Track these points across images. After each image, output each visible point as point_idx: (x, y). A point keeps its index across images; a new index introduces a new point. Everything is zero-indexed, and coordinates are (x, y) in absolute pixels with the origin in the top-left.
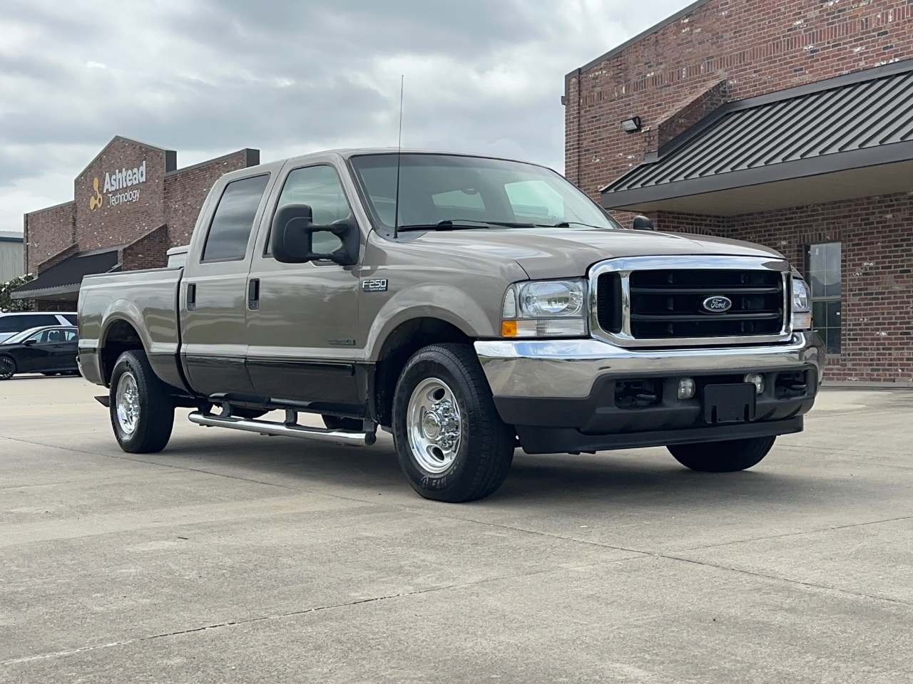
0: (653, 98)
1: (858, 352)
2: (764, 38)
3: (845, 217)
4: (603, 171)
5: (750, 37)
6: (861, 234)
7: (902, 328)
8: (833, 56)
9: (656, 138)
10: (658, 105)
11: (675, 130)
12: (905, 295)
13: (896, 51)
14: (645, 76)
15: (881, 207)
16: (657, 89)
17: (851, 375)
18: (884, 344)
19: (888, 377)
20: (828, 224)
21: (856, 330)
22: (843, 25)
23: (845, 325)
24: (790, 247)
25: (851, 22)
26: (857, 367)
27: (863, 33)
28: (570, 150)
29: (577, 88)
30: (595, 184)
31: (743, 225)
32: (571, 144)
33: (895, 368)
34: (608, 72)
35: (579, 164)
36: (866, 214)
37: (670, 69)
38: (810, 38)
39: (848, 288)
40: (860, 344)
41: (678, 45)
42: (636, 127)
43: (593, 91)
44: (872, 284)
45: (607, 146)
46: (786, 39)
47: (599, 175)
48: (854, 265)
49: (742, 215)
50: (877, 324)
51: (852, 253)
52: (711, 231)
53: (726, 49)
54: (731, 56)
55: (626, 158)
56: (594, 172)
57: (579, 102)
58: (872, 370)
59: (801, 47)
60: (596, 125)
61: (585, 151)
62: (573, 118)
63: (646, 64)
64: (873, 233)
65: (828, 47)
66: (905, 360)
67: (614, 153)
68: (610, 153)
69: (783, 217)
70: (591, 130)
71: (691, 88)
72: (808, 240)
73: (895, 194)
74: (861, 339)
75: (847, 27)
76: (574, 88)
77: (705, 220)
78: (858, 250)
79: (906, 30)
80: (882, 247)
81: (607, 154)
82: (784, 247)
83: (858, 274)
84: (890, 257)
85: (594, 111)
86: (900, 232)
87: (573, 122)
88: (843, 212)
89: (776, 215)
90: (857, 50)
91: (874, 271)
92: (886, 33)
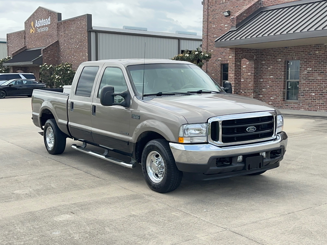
0: (235, 4)
1: (304, 100)
3: (301, 52)
4: (216, 30)
6: (307, 58)
7: (320, 93)
9: (235, 21)
10: (237, 7)
11: (242, 18)
12: (322, 81)
15: (315, 49)
16: (236, 1)
17: (301, 108)
18: (313, 98)
19: (314, 109)
20: (295, 54)
21: (304, 92)
23: (300, 90)
24: (282, 61)
26: (304, 106)
28: (204, 22)
30: (213, 35)
31: (266, 52)
32: (205, 19)
33: (317, 106)
35: (207, 27)
36: (309, 51)
39: (302, 77)
40: (305, 97)
42: (228, 15)
43: (213, 0)
44: (310, 76)
45: (218, 21)
47: (215, 32)
48: (304, 69)
49: (265, 49)
50: (311, 91)
51: (304, 65)
55: (224, 26)
56: (213, 30)
57: (208, 4)
58: (309, 107)
60: (214, 13)
61: (210, 22)
62: (206, 10)
64: (311, 58)
66: (320, 104)
67: (220, 24)
68: (219, 24)
69: (280, 51)
70: (212, 15)
72: (288, 59)
73: (320, 44)
74: (306, 96)
77: (252, 51)
78: (306, 64)
80: (314, 63)
81: (218, 24)
82: (280, 61)
83: (305, 72)
84: (317, 67)
85: (213, 8)
86: (321, 58)
87: (206, 11)
88: (301, 50)
89: (277, 50)
91: (311, 72)
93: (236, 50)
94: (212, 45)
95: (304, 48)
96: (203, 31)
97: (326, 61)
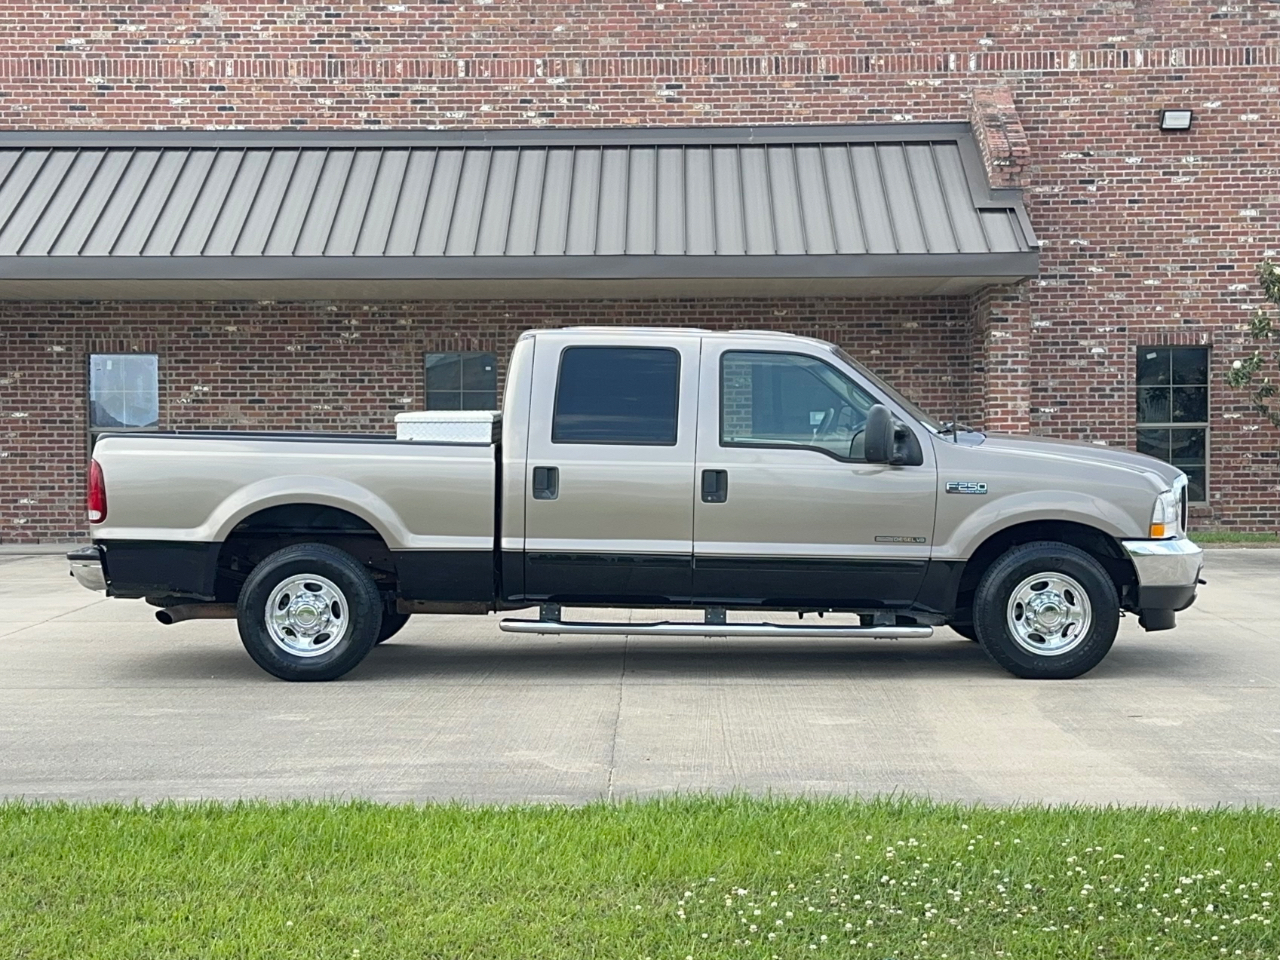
2: (14, 48)
3: (160, 322)
6: (189, 348)
8: (138, 102)
13: (238, 115)
15: (219, 315)
20: (133, 329)
22: (153, 63)
24: (71, 355)
25: (166, 62)
27: (187, 81)
36: (197, 322)
38: (97, 67)
39: (169, 418)
44: (208, 415)
46: (54, 59)
48: (177, 388)
51: (174, 372)
59: (82, 77)
64: (208, 349)
65: (129, 88)
69: (56, 313)
72: (101, 348)
73: (240, 302)
75: (160, 67)
78: (185, 368)
79: (253, 91)
80: (222, 368)
82: (59, 354)
83: (184, 400)
84: (234, 382)
86: (248, 351)
88: (160, 315)
89: (42, 308)
90: (176, 101)
91: (210, 398)
92: (223, 88)
97: (269, 361)
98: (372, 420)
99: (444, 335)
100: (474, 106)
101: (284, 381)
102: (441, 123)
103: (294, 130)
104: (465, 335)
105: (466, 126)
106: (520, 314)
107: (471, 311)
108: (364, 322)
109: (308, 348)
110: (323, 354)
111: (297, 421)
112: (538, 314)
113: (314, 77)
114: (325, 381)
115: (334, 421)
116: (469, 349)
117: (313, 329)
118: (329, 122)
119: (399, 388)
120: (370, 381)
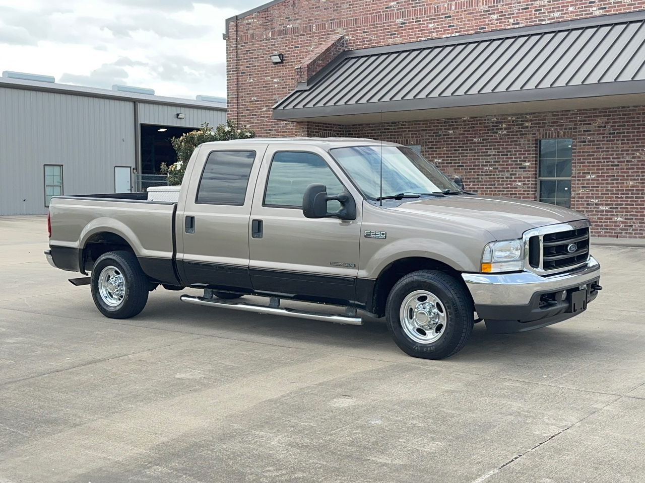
0: (292, 42)
2: (370, 11)
3: (423, 130)
4: (256, 88)
5: (360, 9)
6: (433, 142)
8: (416, 28)
9: (306, 73)
10: (296, 47)
13: (456, 29)
14: (286, 27)
15: (446, 126)
16: (295, 36)
20: (412, 134)
22: (422, 9)
25: (428, 8)
27: (435, 16)
28: (230, 71)
29: (235, 30)
30: (250, 97)
31: (356, 131)
32: (231, 67)
34: (258, 21)
35: (237, 81)
36: (437, 130)
37: (304, 24)
38: (400, 14)
41: (310, 8)
42: (280, 61)
43: (247, 33)
45: (258, 71)
46: (384, 13)
47: (253, 91)
49: (354, 125)
51: (427, 153)
52: (336, 134)
53: (344, 15)
54: (347, 20)
55: (272, 81)
56: (249, 89)
57: (237, 39)
59: (395, 20)
60: (249, 56)
61: (242, 73)
62: (232, 50)
63: (286, 18)
64: (441, 142)
65: (413, 22)
67: (263, 76)
68: (261, 76)
69: (383, 128)
70: (246, 59)
71: (319, 38)
73: (455, 119)
75: (425, 10)
76: (233, 29)
77: (333, 128)
78: (431, 151)
79: (463, 16)
80: (447, 151)
81: (259, 77)
84: (451, 157)
85: (248, 46)
86: (457, 142)
87: (232, 52)
88: (423, 127)
89: (378, 126)
90: (431, 26)
91: (441, 165)
92: (450, 17)
93: (308, 125)
94: (248, 115)
95: (427, 124)
96: (227, 88)
97: (466, 147)
98: (511, 174)
99: (546, 130)
100: (565, 9)
101: (472, 156)
102: (549, 19)
103: (480, 32)
104: (556, 129)
105: (560, 20)
106: (585, 117)
107: (560, 117)
108: (509, 125)
109: (483, 140)
110: (489, 142)
111: (478, 175)
112: (594, 116)
113: (490, 5)
114: (490, 155)
115: (494, 175)
116: (558, 136)
117: (485, 130)
118: (496, 26)
119: (524, 158)
120: (511, 155)
